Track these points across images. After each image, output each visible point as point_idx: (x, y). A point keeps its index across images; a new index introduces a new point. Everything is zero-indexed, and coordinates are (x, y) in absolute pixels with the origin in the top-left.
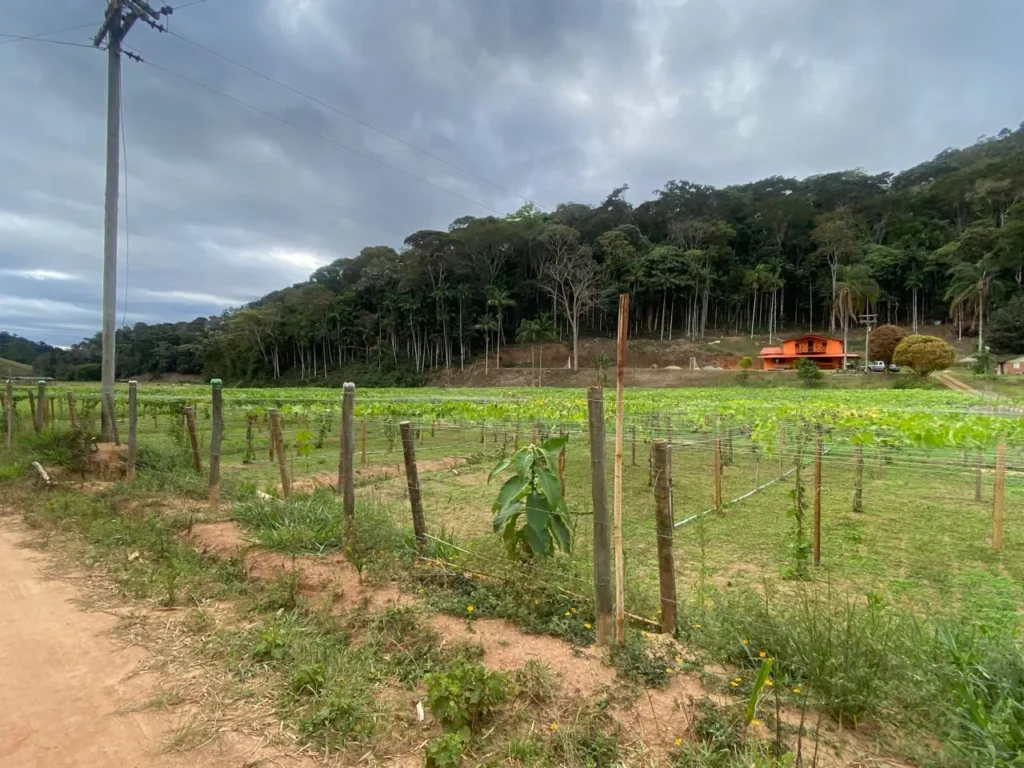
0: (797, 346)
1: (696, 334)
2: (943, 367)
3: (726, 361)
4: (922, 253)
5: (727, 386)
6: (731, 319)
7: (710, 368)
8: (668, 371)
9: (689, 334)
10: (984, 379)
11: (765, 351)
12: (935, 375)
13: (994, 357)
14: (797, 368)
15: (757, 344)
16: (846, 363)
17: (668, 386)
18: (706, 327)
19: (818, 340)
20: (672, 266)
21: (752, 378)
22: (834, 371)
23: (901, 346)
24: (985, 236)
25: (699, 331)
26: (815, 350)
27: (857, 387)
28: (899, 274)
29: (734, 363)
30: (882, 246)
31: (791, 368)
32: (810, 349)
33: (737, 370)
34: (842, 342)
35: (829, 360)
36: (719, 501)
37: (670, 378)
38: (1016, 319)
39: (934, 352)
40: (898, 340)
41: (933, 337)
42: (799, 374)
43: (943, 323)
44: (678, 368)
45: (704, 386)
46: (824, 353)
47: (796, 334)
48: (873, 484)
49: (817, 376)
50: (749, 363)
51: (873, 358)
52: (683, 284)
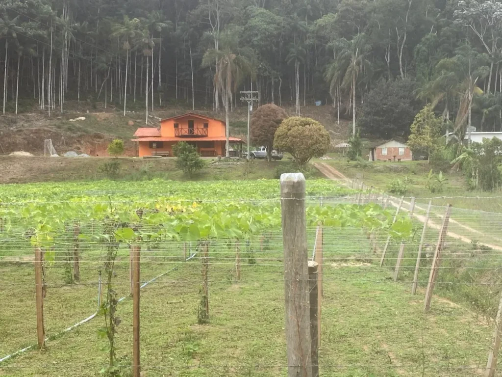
0: (176, 126)
1: (53, 107)
2: (320, 153)
3: (92, 144)
4: (303, 23)
5: (92, 179)
6: (99, 87)
7: (72, 155)
8: (12, 159)
9: (42, 106)
10: (356, 166)
11: (140, 132)
12: (313, 162)
13: (365, 143)
14: (176, 155)
15: (131, 123)
16: (229, 149)
17: (13, 181)
18: (67, 97)
19: (200, 120)
20: (14, 5)
21: (124, 167)
22: (216, 158)
23: (281, 130)
24: (360, 9)
25: (57, 102)
26: (196, 132)
27: (239, 177)
28: (281, 44)
29: (103, 147)
30: (265, 11)
31: (170, 155)
32: (191, 131)
33: (106, 157)
34: (224, 124)
35: (211, 144)
36: (41, 330)
37: (16, 169)
38: (384, 101)
39: (311, 137)
40: (279, 122)
41: (310, 120)
42: (177, 162)
43: (323, 104)
44: (28, 154)
45: (63, 179)
46: (206, 136)
47: (176, 111)
48: (229, 289)
49: (198, 165)
50: (120, 148)
51: (256, 143)
52: (31, 33)
